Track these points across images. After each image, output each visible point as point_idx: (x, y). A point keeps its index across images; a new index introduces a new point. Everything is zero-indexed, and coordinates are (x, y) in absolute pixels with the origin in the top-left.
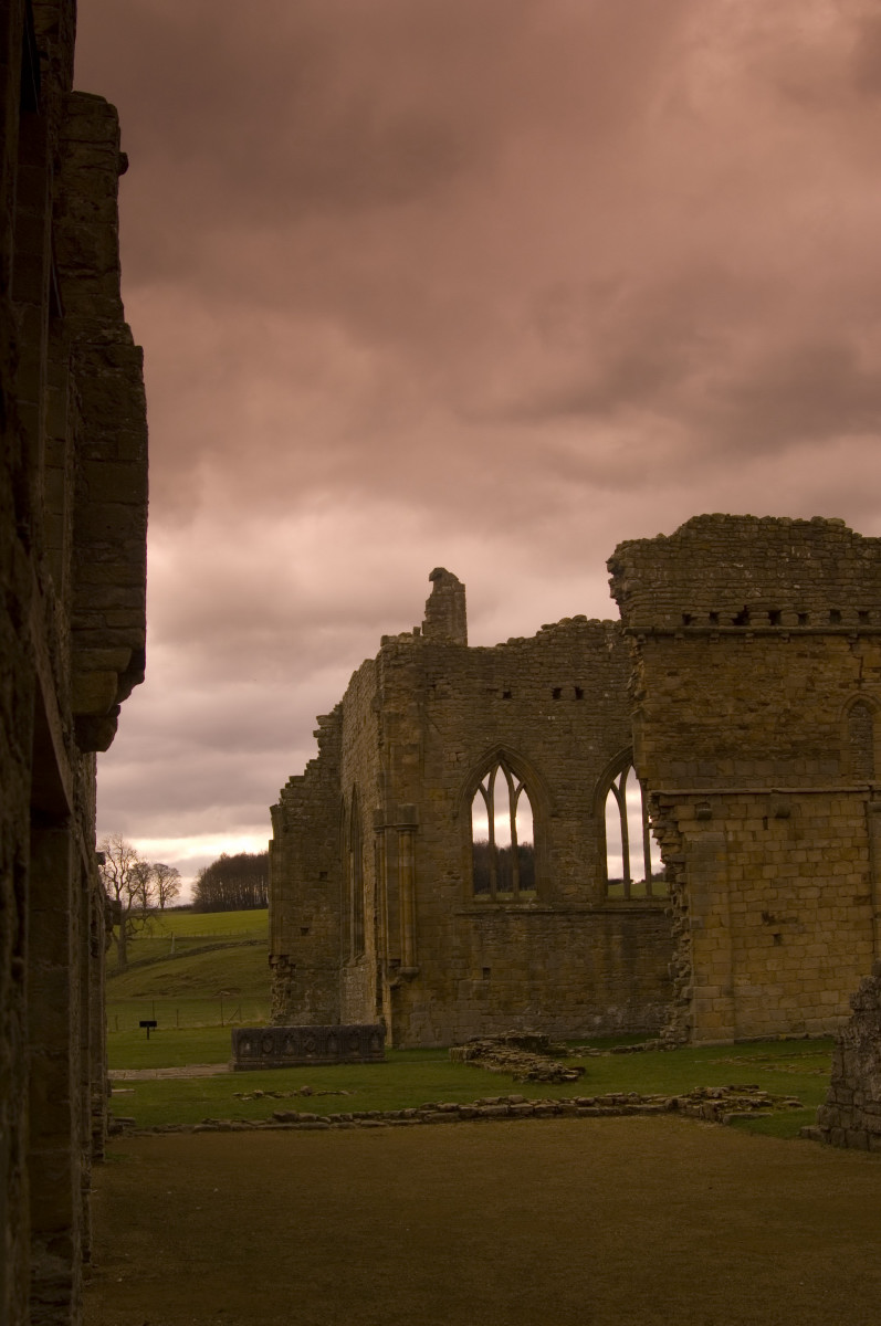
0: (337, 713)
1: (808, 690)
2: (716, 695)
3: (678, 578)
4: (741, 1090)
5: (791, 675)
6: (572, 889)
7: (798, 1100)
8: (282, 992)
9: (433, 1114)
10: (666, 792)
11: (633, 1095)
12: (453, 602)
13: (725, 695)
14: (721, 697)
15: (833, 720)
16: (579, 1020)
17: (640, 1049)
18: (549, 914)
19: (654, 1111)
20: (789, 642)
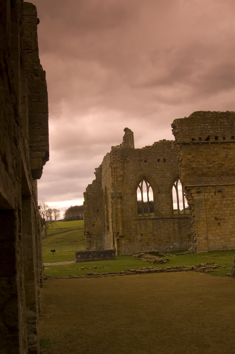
0: (100, 167)
1: (226, 158)
2: (201, 159)
3: (190, 129)
4: (210, 264)
5: (221, 154)
6: (164, 212)
7: (225, 266)
8: (88, 242)
9: (129, 272)
10: (188, 186)
11: (181, 266)
12: (130, 137)
13: (204, 159)
14: (202, 160)
15: (233, 165)
16: (167, 247)
17: (183, 254)
18: (158, 219)
19: (187, 270)
20: (221, 145)
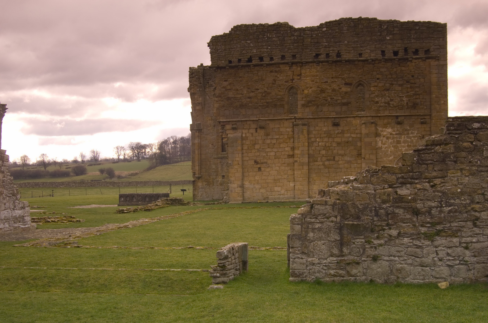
1: (273, 84)
3: (227, 48)
5: (267, 79)
10: (222, 121)
14: (242, 88)
15: (282, 94)
20: (267, 67)
